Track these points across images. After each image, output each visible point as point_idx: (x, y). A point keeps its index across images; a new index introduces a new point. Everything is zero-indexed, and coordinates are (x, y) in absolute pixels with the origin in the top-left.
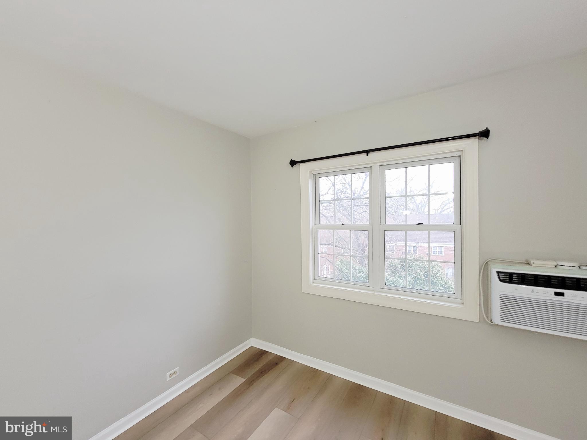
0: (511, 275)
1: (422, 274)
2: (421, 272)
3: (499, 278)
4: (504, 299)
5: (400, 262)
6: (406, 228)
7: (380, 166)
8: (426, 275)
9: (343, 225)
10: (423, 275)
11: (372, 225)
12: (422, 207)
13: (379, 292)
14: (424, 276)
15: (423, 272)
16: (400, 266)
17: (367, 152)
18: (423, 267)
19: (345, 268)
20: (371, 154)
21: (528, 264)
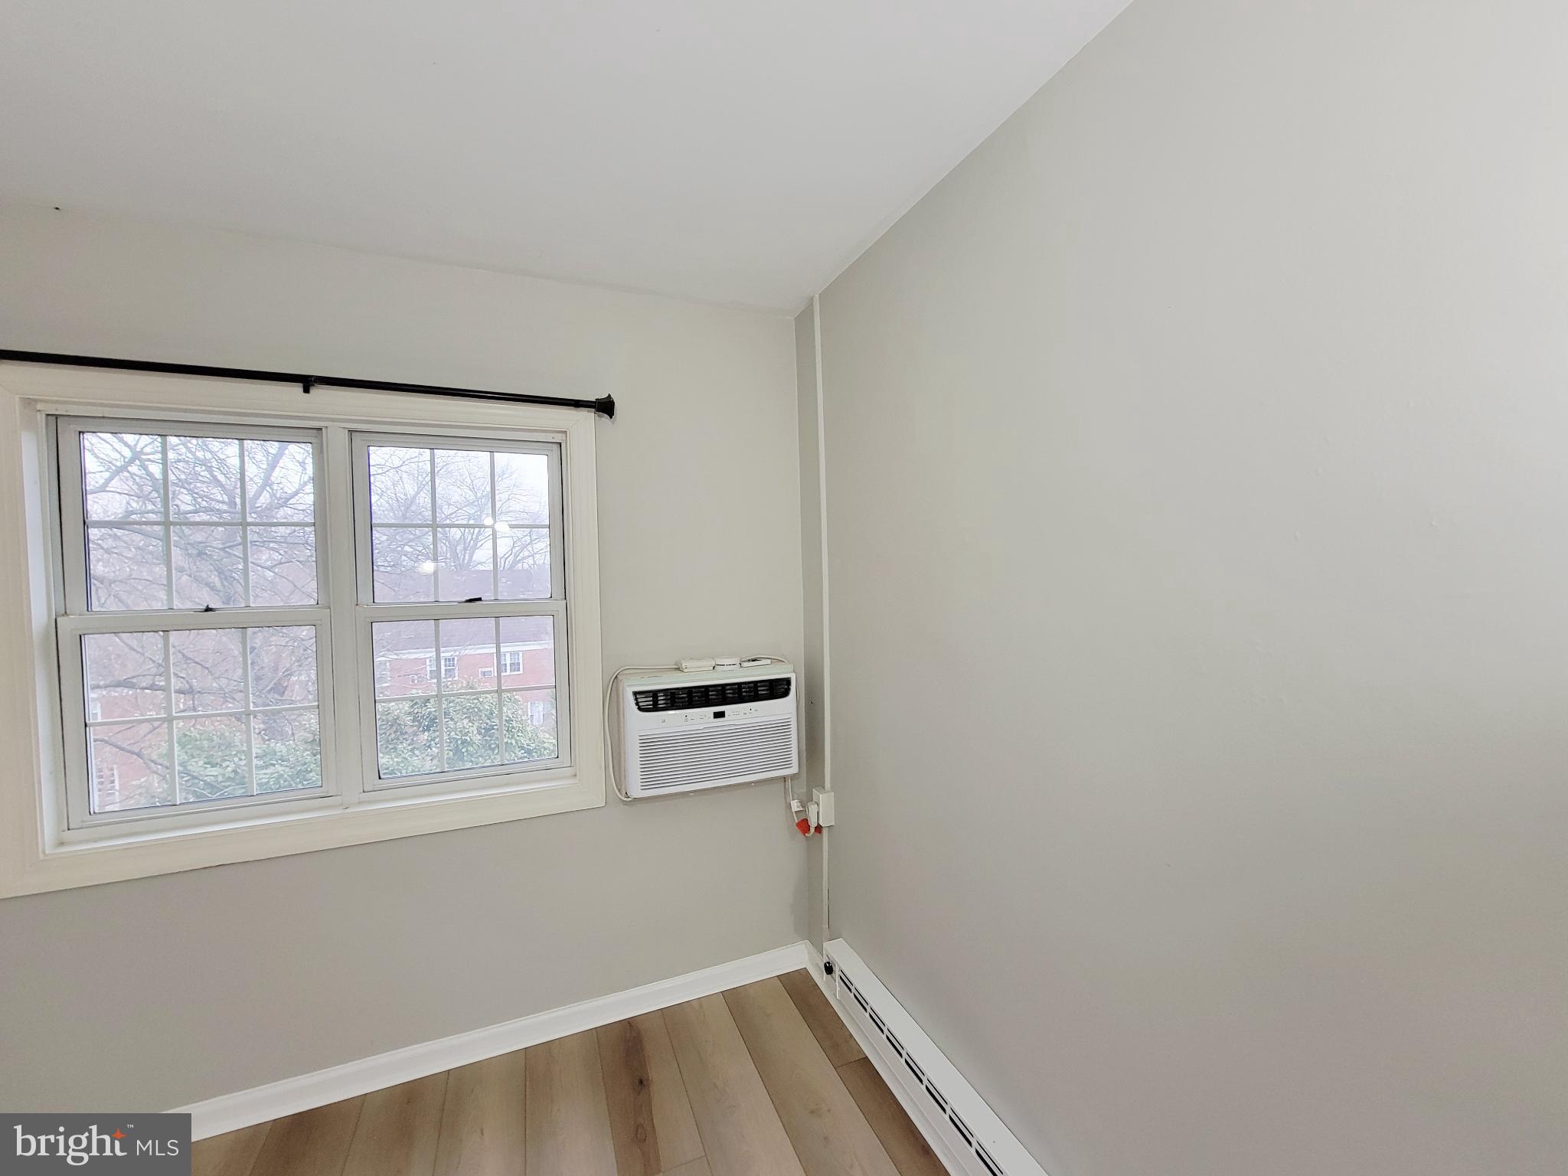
0: (654, 694)
1: (475, 728)
2: (471, 724)
3: (637, 704)
4: (647, 744)
5: (412, 706)
6: (435, 614)
7: (351, 432)
8: (483, 731)
9: (208, 609)
10: (475, 732)
11: (329, 608)
12: (465, 549)
13: (360, 803)
14: (480, 733)
15: (477, 724)
16: (412, 718)
17: (307, 382)
18: (476, 710)
19: (201, 763)
20: (319, 392)
21: (678, 669)
